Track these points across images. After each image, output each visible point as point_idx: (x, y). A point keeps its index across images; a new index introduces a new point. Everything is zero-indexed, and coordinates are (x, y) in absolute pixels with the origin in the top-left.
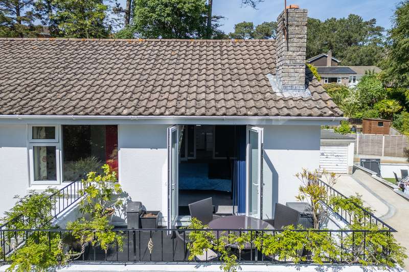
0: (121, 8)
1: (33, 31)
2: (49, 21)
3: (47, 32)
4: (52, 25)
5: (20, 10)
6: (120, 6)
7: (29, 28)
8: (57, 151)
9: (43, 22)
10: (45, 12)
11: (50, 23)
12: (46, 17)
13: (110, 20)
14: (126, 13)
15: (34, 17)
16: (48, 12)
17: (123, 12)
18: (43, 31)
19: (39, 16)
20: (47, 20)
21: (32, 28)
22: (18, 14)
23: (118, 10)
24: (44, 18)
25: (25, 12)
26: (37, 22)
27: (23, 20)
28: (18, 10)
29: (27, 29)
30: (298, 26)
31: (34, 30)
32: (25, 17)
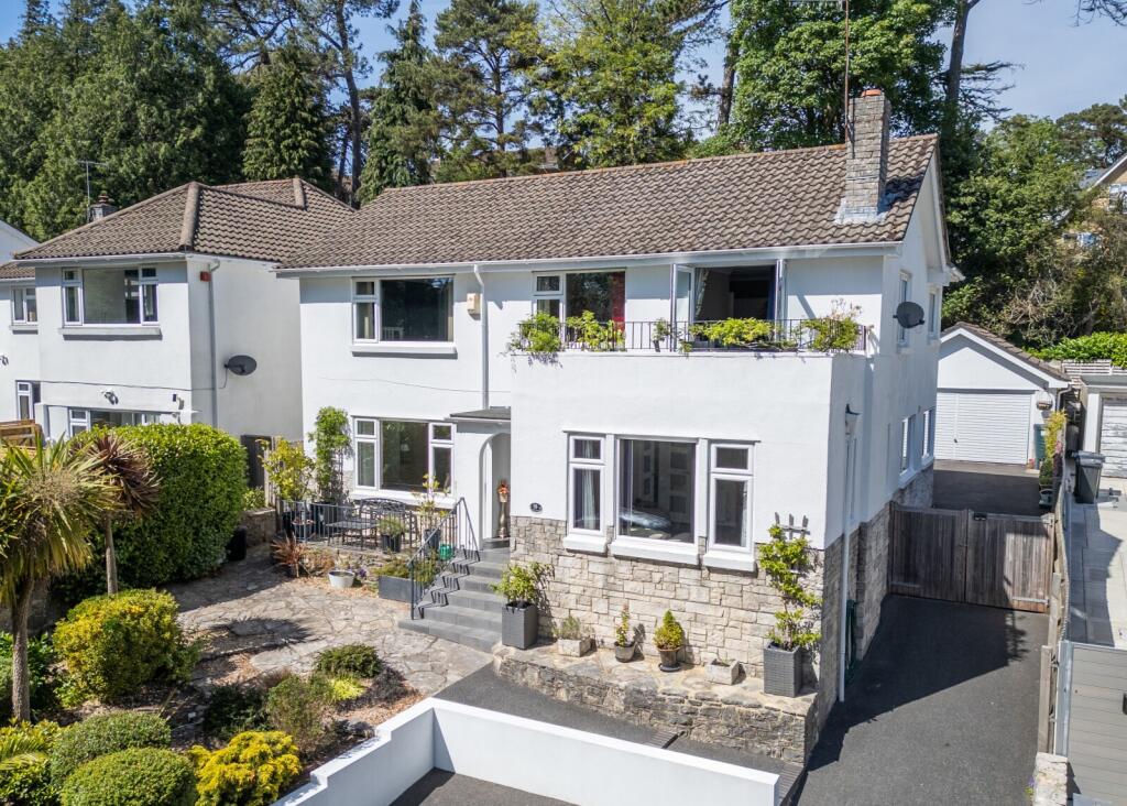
0: (710, 85)
1: (528, 164)
2: (557, 137)
3: (552, 162)
4: (563, 146)
5: (505, 119)
6: (706, 83)
7: (519, 157)
8: (561, 305)
9: (546, 139)
10: (549, 117)
11: (559, 141)
12: (552, 127)
13: (686, 117)
14: (723, 97)
15: (528, 131)
16: (555, 116)
17: (714, 94)
18: (545, 161)
19: (538, 127)
20: (553, 133)
21: (525, 156)
22: (500, 131)
23: (703, 92)
24: (547, 131)
25: (513, 124)
26: (534, 143)
27: (511, 140)
28: (500, 119)
29: (516, 161)
30: (869, 122)
31: (529, 161)
32: (513, 134)
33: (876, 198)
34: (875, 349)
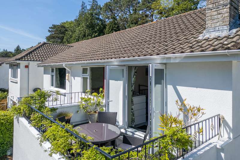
8: (88, 80)
33: (227, 19)
34: (229, 134)
